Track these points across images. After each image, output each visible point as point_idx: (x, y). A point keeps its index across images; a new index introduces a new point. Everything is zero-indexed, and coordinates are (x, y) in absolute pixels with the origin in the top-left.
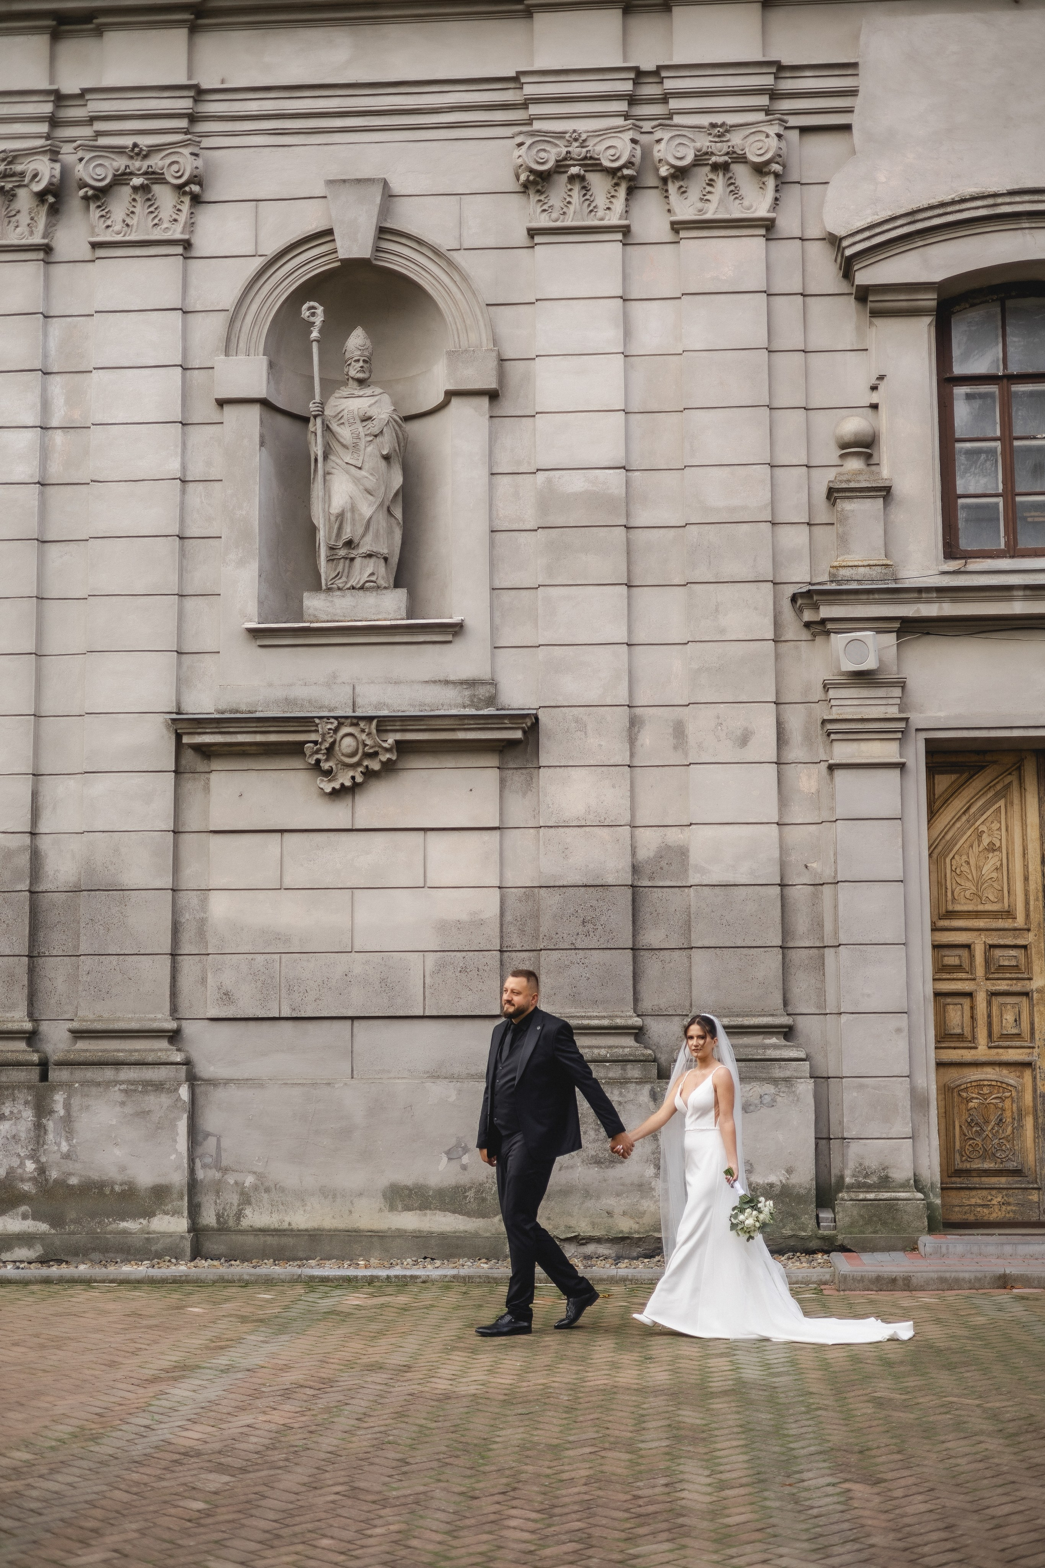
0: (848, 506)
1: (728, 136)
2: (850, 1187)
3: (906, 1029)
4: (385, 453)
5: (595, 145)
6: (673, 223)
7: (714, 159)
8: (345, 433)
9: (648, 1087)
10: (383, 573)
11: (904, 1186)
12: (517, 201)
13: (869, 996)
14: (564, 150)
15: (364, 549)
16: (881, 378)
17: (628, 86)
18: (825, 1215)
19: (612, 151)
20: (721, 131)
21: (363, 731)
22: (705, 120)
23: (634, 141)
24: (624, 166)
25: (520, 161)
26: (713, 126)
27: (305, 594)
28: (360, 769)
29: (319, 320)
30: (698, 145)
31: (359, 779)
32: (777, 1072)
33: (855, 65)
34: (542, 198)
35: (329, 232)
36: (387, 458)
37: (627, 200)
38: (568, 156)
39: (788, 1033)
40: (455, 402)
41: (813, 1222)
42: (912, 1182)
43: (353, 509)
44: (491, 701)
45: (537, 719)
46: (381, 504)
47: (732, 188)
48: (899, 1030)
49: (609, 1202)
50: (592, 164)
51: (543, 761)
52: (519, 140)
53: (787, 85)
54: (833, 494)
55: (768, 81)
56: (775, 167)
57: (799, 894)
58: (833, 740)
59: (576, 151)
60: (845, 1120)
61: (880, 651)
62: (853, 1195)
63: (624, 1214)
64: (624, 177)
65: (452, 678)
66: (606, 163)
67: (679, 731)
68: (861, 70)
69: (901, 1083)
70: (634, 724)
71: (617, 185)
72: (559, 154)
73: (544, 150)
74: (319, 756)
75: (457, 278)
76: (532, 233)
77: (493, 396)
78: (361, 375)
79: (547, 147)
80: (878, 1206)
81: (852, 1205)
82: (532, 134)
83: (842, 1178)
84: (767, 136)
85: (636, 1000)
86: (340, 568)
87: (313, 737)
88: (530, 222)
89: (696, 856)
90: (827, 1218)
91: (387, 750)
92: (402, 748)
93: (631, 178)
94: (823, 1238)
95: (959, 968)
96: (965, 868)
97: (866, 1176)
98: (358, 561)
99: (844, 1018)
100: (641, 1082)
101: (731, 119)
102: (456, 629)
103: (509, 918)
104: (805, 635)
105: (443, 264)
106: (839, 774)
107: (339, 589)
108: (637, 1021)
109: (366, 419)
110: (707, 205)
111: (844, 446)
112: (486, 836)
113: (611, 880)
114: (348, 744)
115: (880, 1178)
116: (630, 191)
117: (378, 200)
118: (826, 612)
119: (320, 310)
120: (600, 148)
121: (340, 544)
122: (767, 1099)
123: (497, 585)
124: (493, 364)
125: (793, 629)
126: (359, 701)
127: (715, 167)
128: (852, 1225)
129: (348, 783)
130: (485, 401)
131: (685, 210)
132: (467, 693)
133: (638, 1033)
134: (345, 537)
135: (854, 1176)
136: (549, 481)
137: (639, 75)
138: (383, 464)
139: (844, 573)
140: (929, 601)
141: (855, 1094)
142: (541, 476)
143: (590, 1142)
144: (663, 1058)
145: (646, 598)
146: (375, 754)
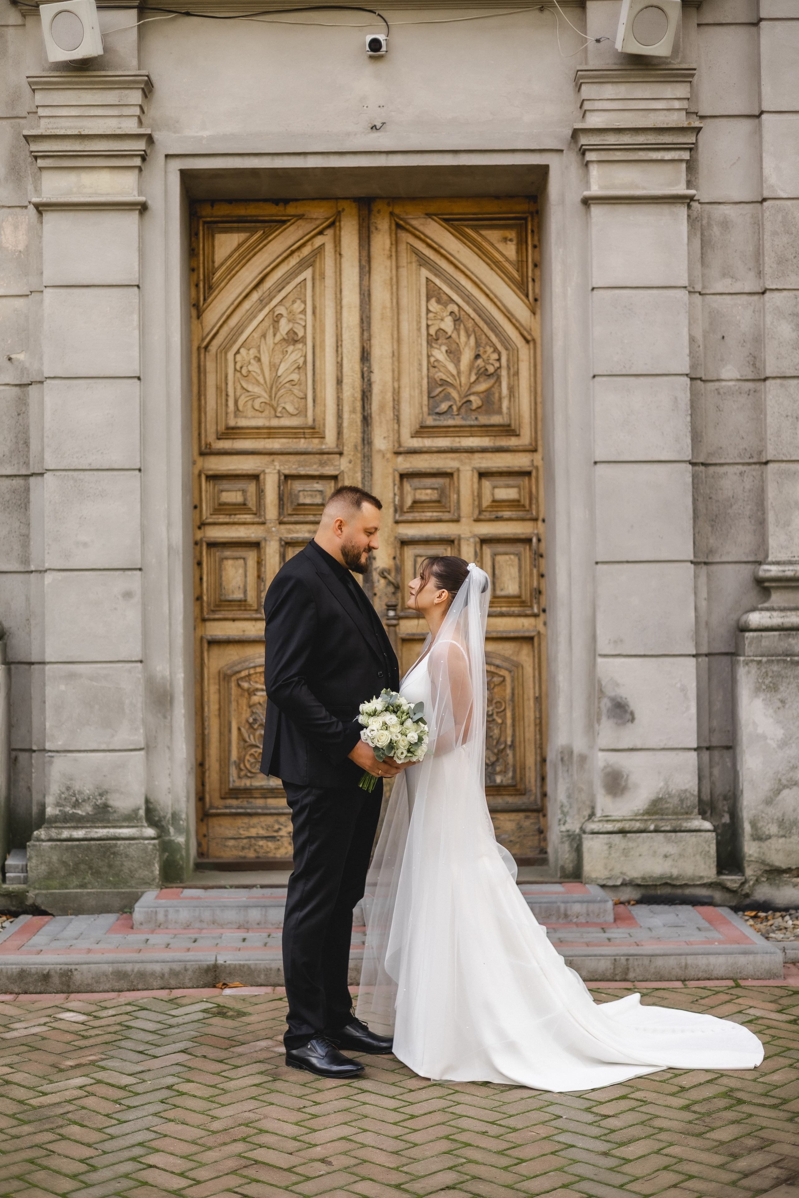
2: (54, 821)
3: (139, 593)
11: (130, 819)
13: (85, 545)
18: (13, 861)
42: (142, 812)
48: (128, 595)
58: (41, 169)
60: (48, 725)
61: (108, 35)
62: (53, 833)
69: (130, 671)
80: (89, 848)
81: (51, 848)
83: (41, 807)
90: (16, 867)
94: (10, 895)
95: (242, 507)
96: (254, 367)
97: (76, 804)
99: (49, 578)
104: (13, 17)
106: (50, 217)
115: (96, 807)
128: (50, 876)
135: (58, 804)
141: (62, 687)
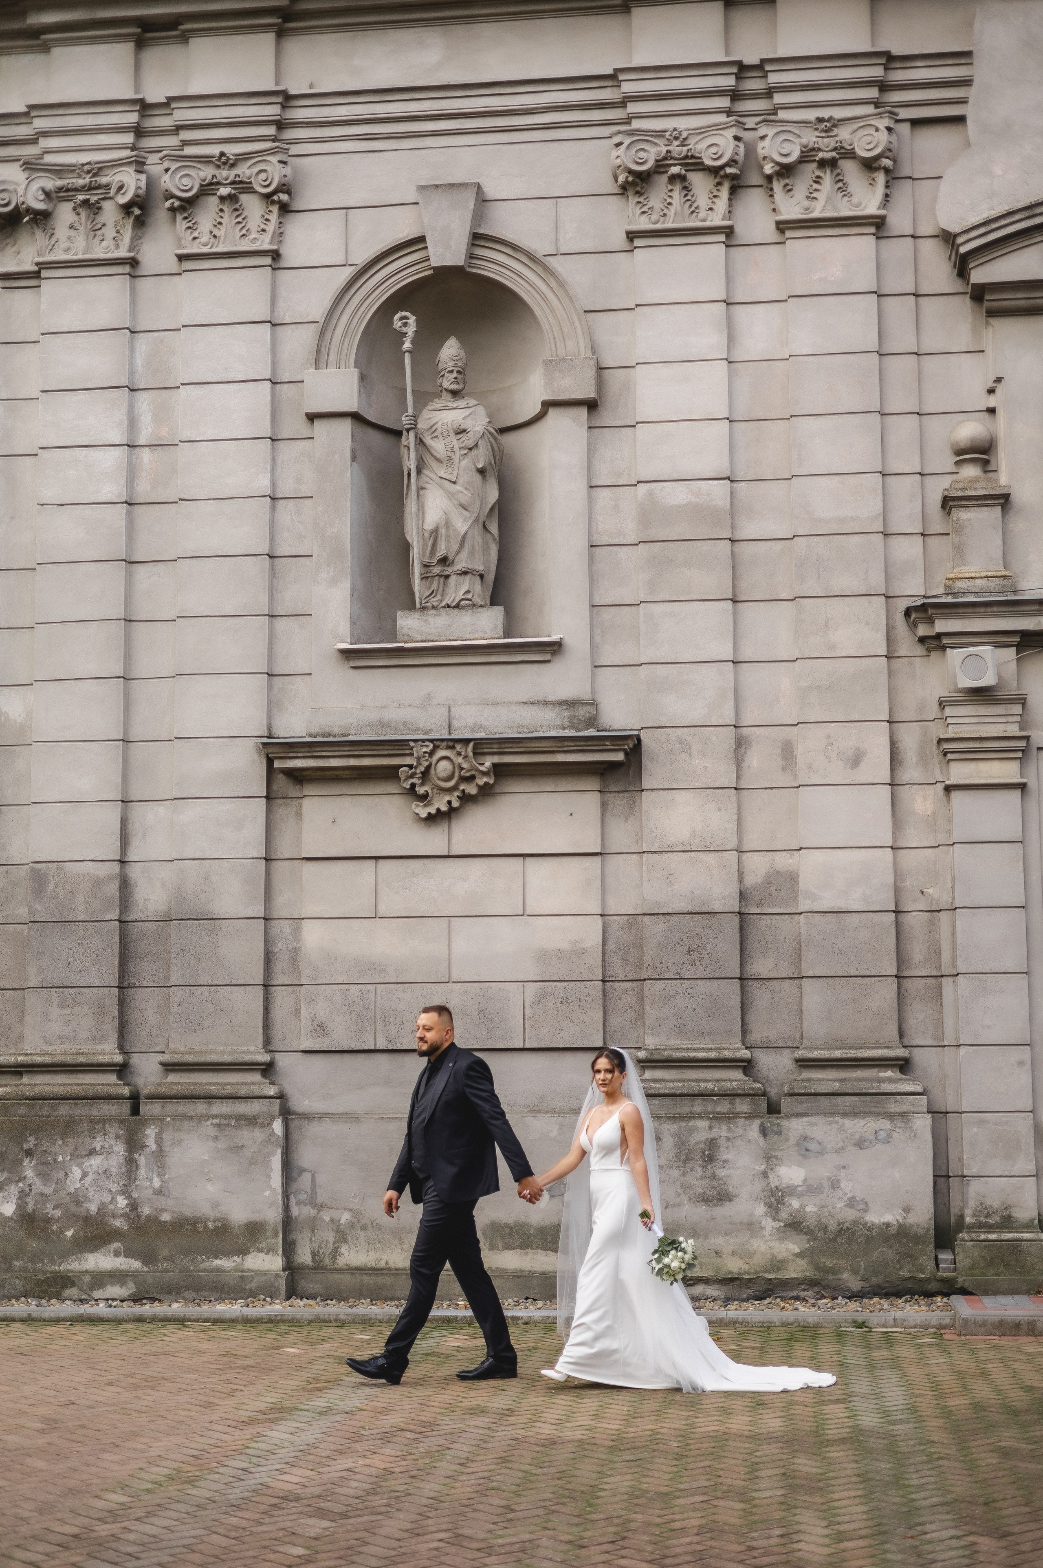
0: (964, 515)
1: (835, 131)
2: (971, 1228)
3: (1029, 1061)
4: (480, 466)
5: (696, 143)
6: (778, 223)
7: (821, 155)
8: (438, 447)
9: (757, 1123)
10: (478, 591)
11: (1027, 1227)
12: (615, 203)
13: (989, 1027)
14: (664, 149)
15: (459, 566)
16: (999, 380)
17: (730, 81)
18: (945, 1256)
19: (714, 149)
20: (828, 126)
21: (459, 754)
22: (811, 115)
23: (737, 138)
24: (727, 165)
25: (618, 161)
26: (820, 120)
27: (399, 614)
28: (457, 794)
29: (411, 330)
30: (804, 141)
31: (456, 804)
32: (893, 1106)
33: (968, 54)
34: (641, 199)
35: (421, 239)
36: (482, 472)
37: (730, 199)
38: (668, 155)
39: (904, 1065)
40: (552, 412)
41: (932, 1263)
42: (1036, 1222)
43: (448, 524)
44: (592, 722)
45: (639, 740)
46: (477, 520)
47: (840, 185)
48: (1021, 1063)
49: (719, 1241)
50: (693, 163)
51: (646, 783)
52: (617, 139)
53: (899, 76)
54: (948, 503)
55: (876, 72)
56: (886, 162)
57: (915, 921)
58: (949, 760)
59: (676, 149)
60: (965, 1157)
61: (999, 667)
62: (974, 1236)
63: (734, 1254)
64: (727, 176)
65: (551, 698)
66: (708, 162)
67: (788, 752)
68: (976, 60)
69: (1024, 1119)
70: (741, 745)
71: (719, 184)
72: (658, 154)
73: (643, 150)
74: (414, 781)
75: (553, 284)
76: (631, 236)
77: (592, 405)
78: (454, 387)
79: (647, 146)
80: (1001, 1247)
81: (973, 1246)
82: (631, 133)
83: (962, 1217)
84: (877, 130)
85: (744, 1032)
86: (434, 586)
87: (408, 761)
88: (629, 224)
89: (806, 882)
90: (947, 1260)
91: (484, 774)
92: (500, 771)
93: (734, 177)
94: (943, 1280)
97: (988, 1216)
98: (453, 579)
99: (963, 1051)
100: (750, 1116)
101: (839, 113)
102: (555, 648)
103: (611, 946)
104: (920, 650)
105: (539, 270)
106: (956, 795)
107: (434, 607)
108: (746, 1054)
109: (461, 432)
110: (814, 203)
111: (959, 452)
112: (587, 861)
113: (717, 907)
114: (444, 768)
115: (1002, 1217)
116: (733, 191)
117: (472, 205)
118: (942, 626)
119: (412, 320)
120: (702, 146)
121: (435, 561)
122: (882, 1135)
123: (597, 602)
124: (590, 372)
125: (906, 645)
126: (455, 723)
127: (822, 163)
128: (973, 1267)
129: (444, 808)
130: (583, 412)
131: (791, 209)
132: (566, 714)
133: (747, 1066)
134: (440, 554)
135: (974, 1215)
136: (651, 493)
137: (742, 69)
138: (478, 478)
139: (959, 585)
141: (975, 1130)
142: (642, 488)
143: (697, 1179)
144: (773, 1092)
145: (751, 613)
146: (472, 778)
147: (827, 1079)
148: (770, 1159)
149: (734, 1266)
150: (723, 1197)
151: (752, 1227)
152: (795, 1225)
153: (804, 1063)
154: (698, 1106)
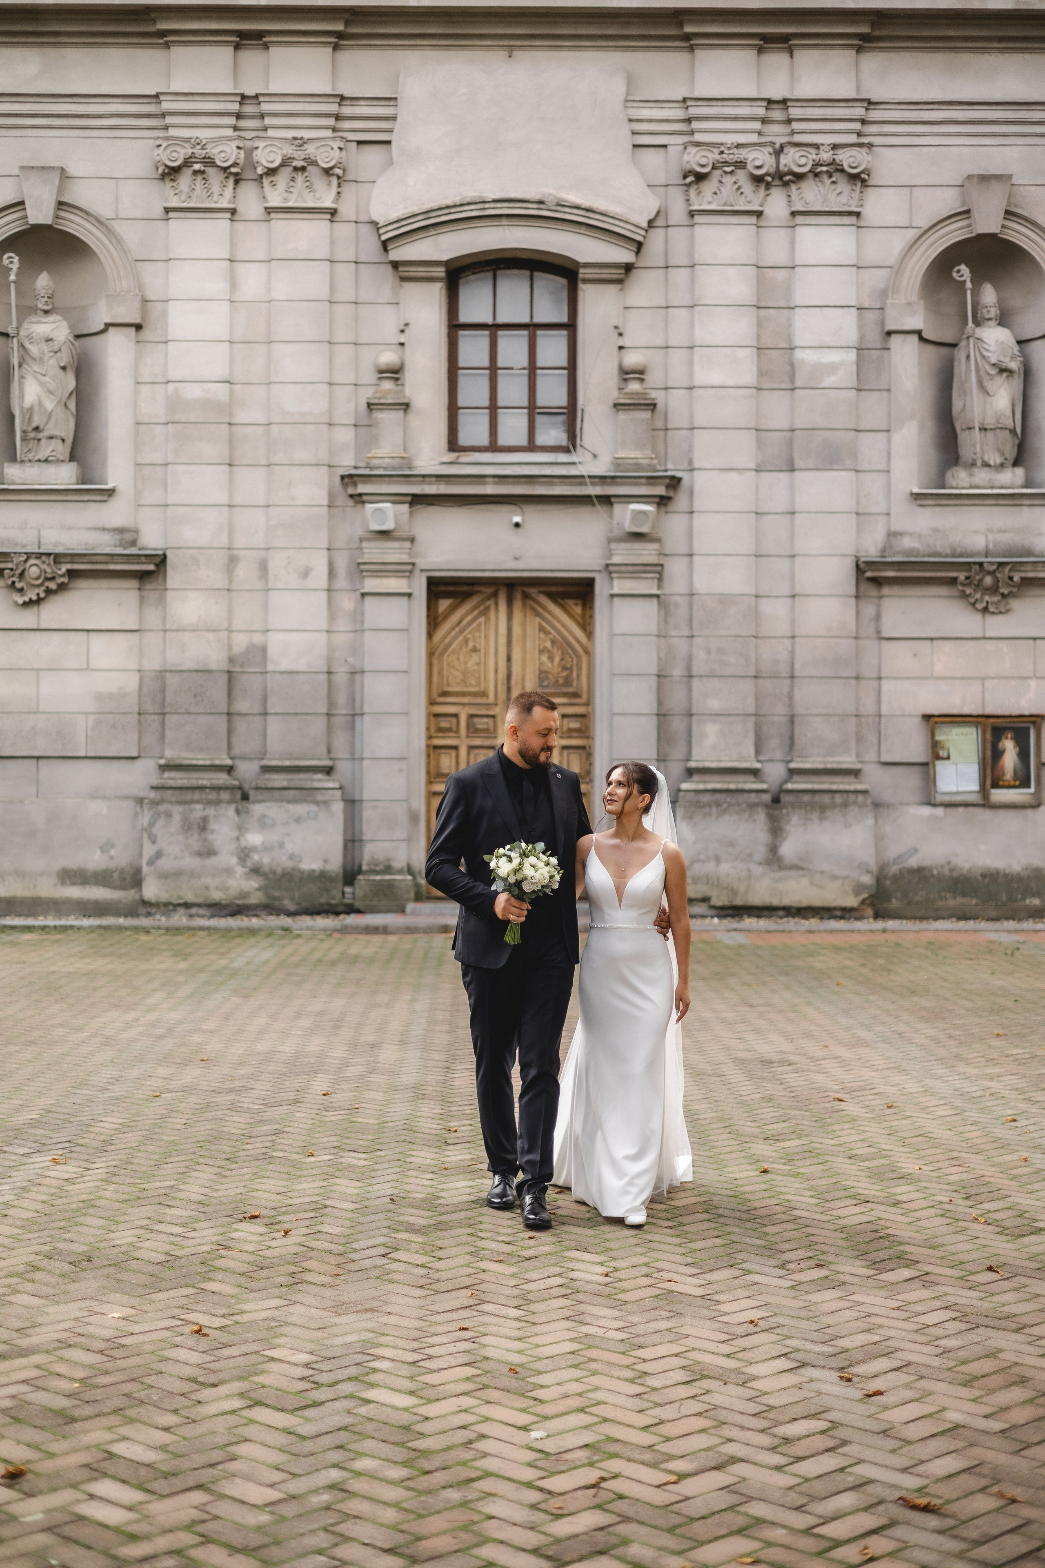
0: (381, 416)
1: (306, 146)
2: (365, 872)
3: (405, 770)
4: (62, 364)
5: (212, 149)
6: (266, 208)
7: (295, 163)
8: (33, 349)
9: (233, 807)
10: (62, 451)
11: (400, 872)
12: (155, 185)
13: (383, 747)
14: (190, 151)
15: (46, 434)
16: (407, 325)
17: (235, 107)
18: (348, 889)
19: (223, 155)
20: (302, 143)
21: (44, 562)
22: (290, 134)
23: (238, 148)
24: (232, 166)
25: (158, 158)
26: (295, 139)
27: (6, 464)
28: (43, 588)
29: (15, 266)
30: (285, 152)
31: (42, 595)
32: (320, 797)
33: (396, 99)
34: (174, 184)
35: (22, 203)
36: (64, 368)
37: (234, 189)
38: (193, 156)
39: (329, 771)
40: (111, 329)
41: (340, 895)
42: (406, 869)
43: (40, 404)
44: (133, 543)
45: (165, 556)
46: (59, 401)
47: (308, 184)
48: (401, 771)
49: (207, 880)
50: (209, 162)
51: (170, 583)
52: (158, 142)
53: (347, 110)
54: (371, 406)
55: (333, 108)
56: (338, 171)
57: (341, 678)
58: (364, 577)
59: (199, 152)
60: (365, 829)
61: (397, 517)
62: (366, 877)
63: (217, 888)
64: (231, 173)
65: (108, 526)
66: (219, 163)
67: (263, 568)
68: (399, 102)
69: (401, 805)
70: (233, 561)
71: (227, 178)
72: (186, 154)
73: (176, 151)
74: (14, 579)
75: (114, 240)
76: (167, 210)
77: (138, 327)
78: (46, 308)
79: (178, 149)
80: (383, 884)
81: (365, 884)
82: (167, 139)
83: (360, 866)
84: (332, 148)
85: (230, 747)
86: (30, 446)
87: (10, 565)
88: (166, 201)
89: (272, 652)
90: (350, 892)
91: (62, 576)
92: (71, 574)
93: (237, 174)
94: (347, 905)
95: (449, 730)
96: (456, 663)
97: (376, 865)
98: (43, 442)
99: (366, 762)
100: (230, 802)
101: (307, 134)
102: (111, 492)
103: (145, 691)
104: (350, 502)
105: (104, 230)
106: (368, 599)
107: (30, 461)
108: (229, 762)
109: (49, 340)
110: (290, 195)
111: (381, 372)
112: (130, 636)
113: (213, 667)
114: (34, 571)
115: (385, 866)
116: (237, 182)
117: (57, 182)
118: (362, 488)
119: (16, 259)
120: (216, 151)
121: (30, 429)
122: (312, 815)
123: (140, 461)
124: (137, 305)
125: (342, 500)
126: (43, 541)
127: (296, 169)
128: (365, 896)
129: (34, 598)
130: (132, 330)
131: (275, 199)
132: (118, 537)
133: (230, 770)
134: (34, 425)
135: (368, 865)
136: (177, 390)
137: (244, 98)
138: (61, 372)
139: (375, 462)
140: (430, 483)
141: (371, 812)
142: (171, 386)
143: (195, 842)
144: (246, 787)
145: (242, 473)
146: (53, 578)
147: (280, 780)
148: (241, 829)
149: (217, 896)
150: (210, 852)
151: (229, 872)
152: (256, 871)
153: (266, 769)
154: (197, 795)
